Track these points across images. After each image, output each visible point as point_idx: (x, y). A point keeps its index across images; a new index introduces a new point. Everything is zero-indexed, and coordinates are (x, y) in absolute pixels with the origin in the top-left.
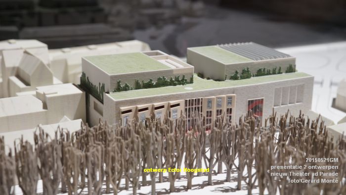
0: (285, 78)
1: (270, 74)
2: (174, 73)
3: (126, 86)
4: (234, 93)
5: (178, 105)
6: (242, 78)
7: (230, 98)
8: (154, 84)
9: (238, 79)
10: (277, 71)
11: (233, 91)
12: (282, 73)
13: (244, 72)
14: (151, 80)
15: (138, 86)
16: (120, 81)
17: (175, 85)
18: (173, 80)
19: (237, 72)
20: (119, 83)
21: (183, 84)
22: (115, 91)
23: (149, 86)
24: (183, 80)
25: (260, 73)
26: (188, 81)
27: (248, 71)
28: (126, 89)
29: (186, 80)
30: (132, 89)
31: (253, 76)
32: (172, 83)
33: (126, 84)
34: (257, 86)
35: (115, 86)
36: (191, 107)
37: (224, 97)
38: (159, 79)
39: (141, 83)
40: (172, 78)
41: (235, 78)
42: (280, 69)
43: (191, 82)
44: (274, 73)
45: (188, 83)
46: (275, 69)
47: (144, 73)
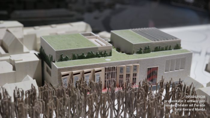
0: (173, 53)
1: (163, 50)
2: (99, 49)
3: (67, 57)
4: (138, 63)
5: (100, 71)
6: (145, 52)
7: (136, 66)
8: (86, 56)
9: (142, 53)
10: (168, 48)
11: (138, 62)
12: (171, 50)
13: (146, 48)
14: (83, 54)
15: (74, 58)
17: (99, 57)
19: (141, 49)
20: (61, 55)
21: (105, 57)
22: (59, 61)
23: (82, 57)
24: (105, 54)
25: (157, 49)
26: (108, 54)
27: (149, 48)
28: (66, 59)
29: (107, 54)
30: (70, 60)
31: (152, 51)
32: (97, 56)
33: (66, 56)
34: (154, 59)
35: (59, 58)
36: (109, 72)
37: (131, 66)
38: (89, 53)
39: (76, 56)
40: (97, 53)
41: (140, 53)
42: (170, 47)
43: (110, 55)
44: (166, 49)
45: (108, 56)
46: (167, 47)
47: (78, 49)
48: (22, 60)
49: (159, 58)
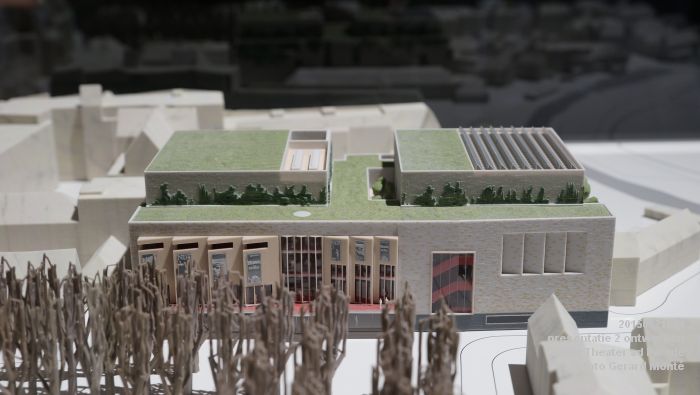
1: (515, 201)
2: (283, 179)
3: (179, 195)
4: (396, 234)
5: (264, 245)
6: (443, 203)
7: (385, 243)
8: (239, 196)
9: (432, 205)
10: (534, 196)
11: (395, 230)
12: (547, 202)
13: (448, 190)
14: (232, 190)
15: (203, 199)
16: (165, 185)
17: (284, 203)
18: (281, 192)
19: (429, 191)
20: (163, 188)
21: (302, 204)
22: (156, 204)
23: (227, 199)
24: (303, 194)
25: (489, 197)
26: (316, 198)
27: (458, 191)
28: (179, 200)
29: (309, 196)
30: (191, 203)
31: (472, 202)
32: (277, 199)
33: (179, 193)
34: (456, 226)
35: (157, 194)
37: (369, 241)
38: (249, 188)
39: (209, 193)
40: (277, 190)
41: (424, 201)
42: (542, 192)
43: (322, 200)
44: (526, 200)
45: (313, 202)
46: (530, 191)
47: (215, 174)
48: (99, 193)
49: (475, 224)
